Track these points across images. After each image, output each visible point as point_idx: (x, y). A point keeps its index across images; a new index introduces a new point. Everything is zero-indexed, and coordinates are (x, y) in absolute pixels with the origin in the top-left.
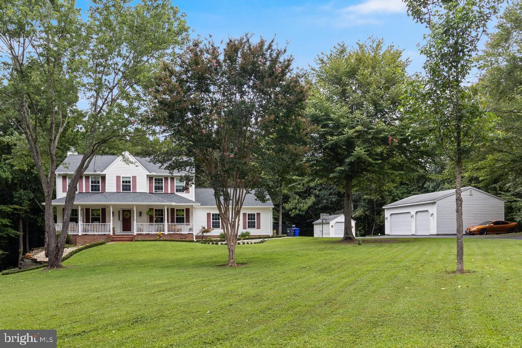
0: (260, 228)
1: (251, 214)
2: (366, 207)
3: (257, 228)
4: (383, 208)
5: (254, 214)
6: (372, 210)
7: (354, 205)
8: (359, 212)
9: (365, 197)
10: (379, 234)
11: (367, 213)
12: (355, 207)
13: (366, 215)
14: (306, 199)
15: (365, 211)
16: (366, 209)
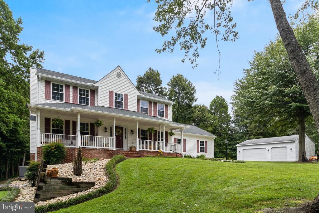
0: (207, 153)
1: (202, 141)
3: (205, 153)
5: (204, 142)
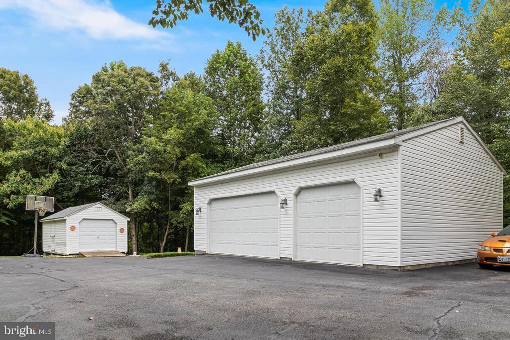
2: (153, 193)
4: (190, 184)
6: (164, 201)
7: (133, 192)
8: (139, 204)
9: (151, 174)
10: (179, 251)
11: (155, 205)
12: (135, 195)
13: (153, 208)
14: (43, 178)
15: (151, 201)
16: (153, 197)
